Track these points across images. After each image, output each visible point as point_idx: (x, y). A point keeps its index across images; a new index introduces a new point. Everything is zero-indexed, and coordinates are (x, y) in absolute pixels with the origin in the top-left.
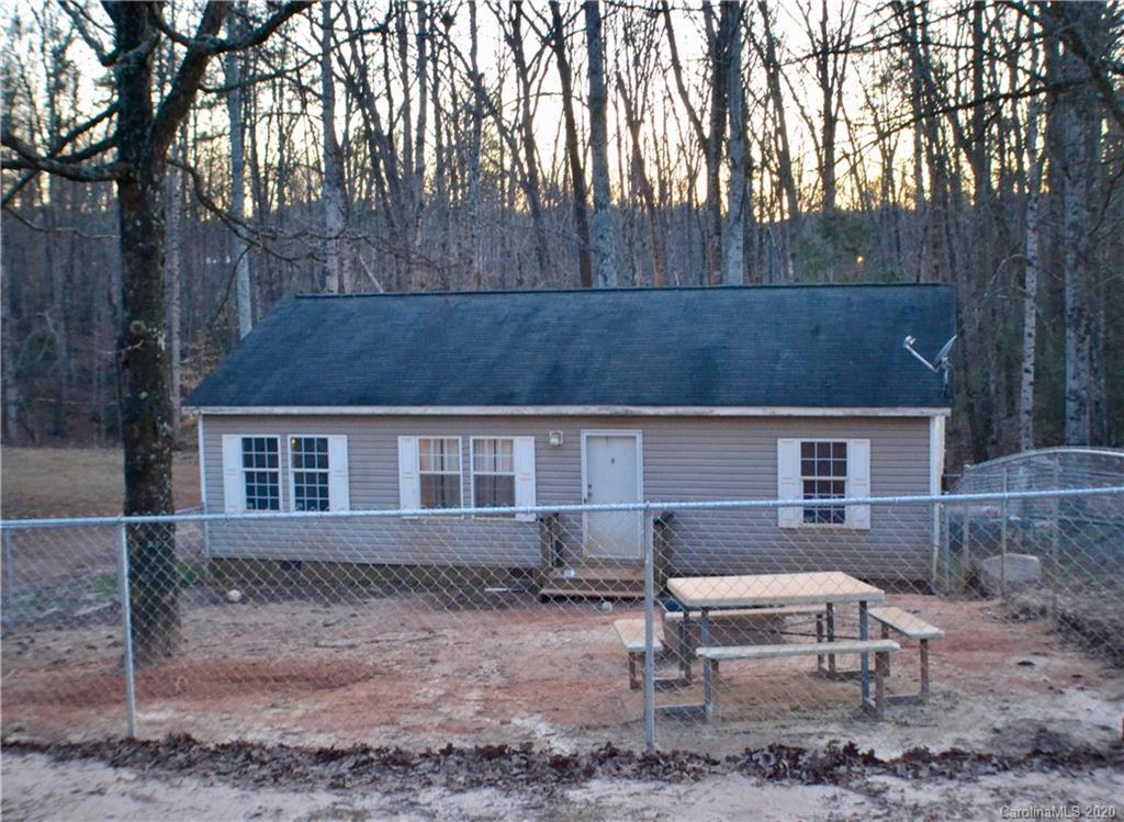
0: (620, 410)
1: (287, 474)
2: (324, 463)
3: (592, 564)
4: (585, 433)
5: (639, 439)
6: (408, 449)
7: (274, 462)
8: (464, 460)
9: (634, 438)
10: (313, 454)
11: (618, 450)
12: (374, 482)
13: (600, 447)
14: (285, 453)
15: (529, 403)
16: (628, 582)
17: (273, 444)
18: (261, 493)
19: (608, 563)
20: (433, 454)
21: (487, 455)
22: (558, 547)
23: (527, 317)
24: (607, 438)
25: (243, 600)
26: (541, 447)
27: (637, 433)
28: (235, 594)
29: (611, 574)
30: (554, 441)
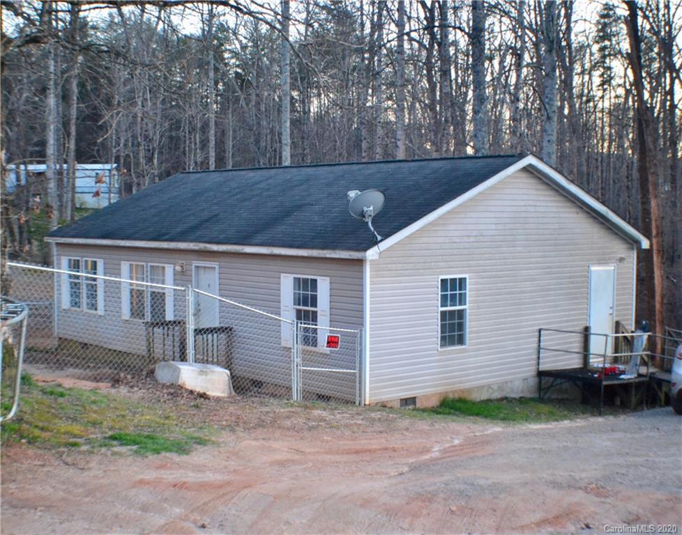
0: (202, 246)
9: (214, 268)
24: (205, 267)
27: (215, 265)
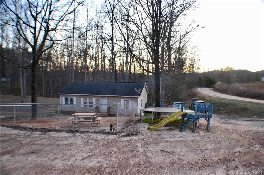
0: (104, 95)
1: (69, 101)
2: (73, 100)
3: (102, 113)
4: (101, 98)
5: (107, 99)
6: (82, 99)
7: (68, 100)
8: (88, 100)
10: (72, 99)
11: (105, 100)
12: (78, 102)
13: (102, 99)
14: (69, 99)
15: (95, 94)
16: (104, 115)
17: (68, 98)
18: (67, 102)
19: (103, 113)
20: (85, 100)
21: (90, 100)
22: (98, 111)
23: (98, 85)
25: (63, 115)
26: (96, 99)
27: (106, 98)
28: (62, 114)
29: (104, 114)
30: (97, 99)
